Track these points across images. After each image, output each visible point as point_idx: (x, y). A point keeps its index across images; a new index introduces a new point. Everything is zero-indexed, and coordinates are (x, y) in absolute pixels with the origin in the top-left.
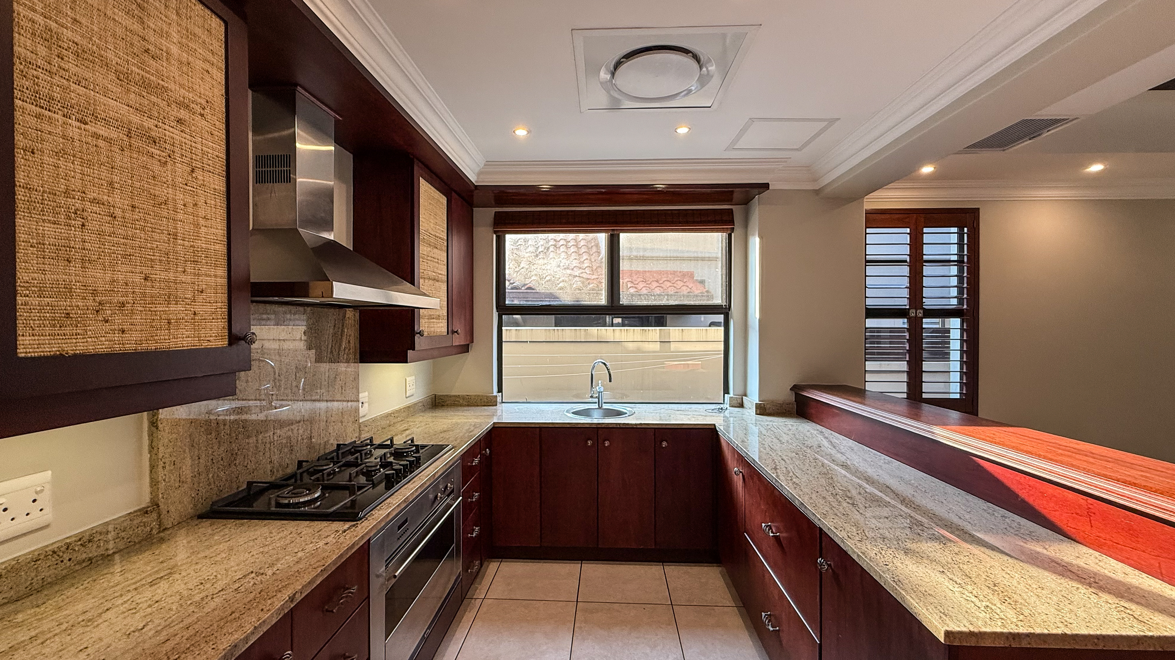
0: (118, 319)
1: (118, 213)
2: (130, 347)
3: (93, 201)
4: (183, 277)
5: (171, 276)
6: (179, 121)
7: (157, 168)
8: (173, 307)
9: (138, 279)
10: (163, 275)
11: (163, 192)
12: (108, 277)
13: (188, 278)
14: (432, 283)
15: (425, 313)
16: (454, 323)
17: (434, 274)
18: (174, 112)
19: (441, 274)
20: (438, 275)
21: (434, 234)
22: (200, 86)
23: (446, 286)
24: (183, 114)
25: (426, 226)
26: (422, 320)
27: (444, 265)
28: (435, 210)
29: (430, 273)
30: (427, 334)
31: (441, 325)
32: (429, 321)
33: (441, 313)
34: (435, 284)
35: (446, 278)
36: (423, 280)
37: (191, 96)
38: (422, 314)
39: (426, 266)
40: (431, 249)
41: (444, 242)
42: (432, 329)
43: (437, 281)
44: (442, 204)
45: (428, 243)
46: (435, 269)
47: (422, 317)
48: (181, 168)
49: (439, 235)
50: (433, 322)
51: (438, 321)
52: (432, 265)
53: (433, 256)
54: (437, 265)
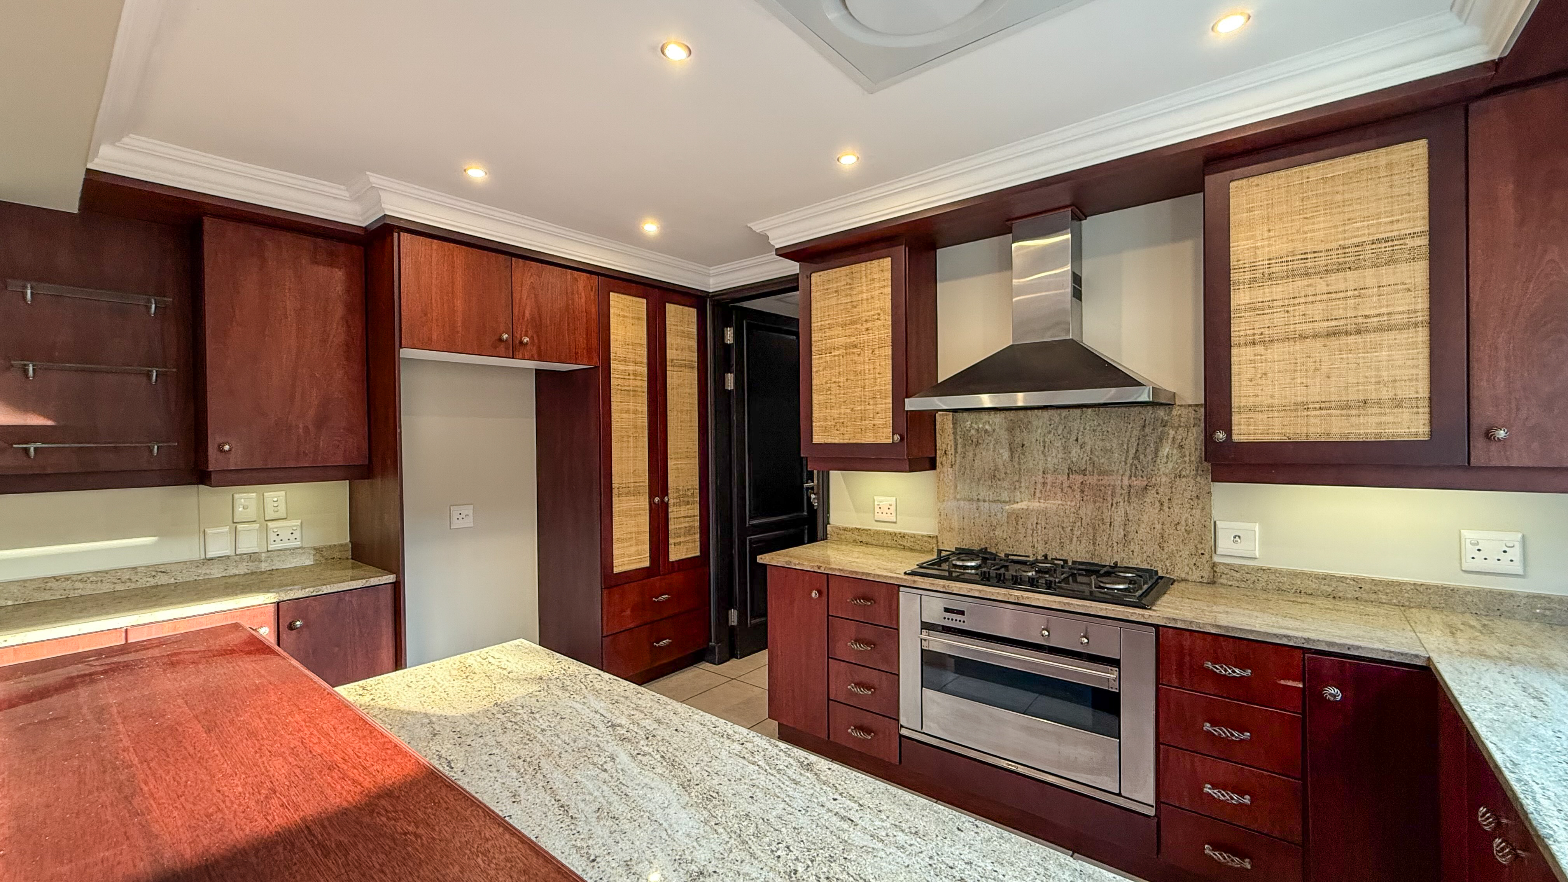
0: (841, 429)
1: (842, 384)
2: (846, 441)
3: (835, 382)
4: (868, 407)
5: (863, 407)
6: (867, 329)
7: (856, 358)
8: (863, 423)
9: (849, 411)
10: (859, 408)
11: (859, 368)
12: (838, 411)
13: (871, 407)
14: (1318, 343)
15: (1270, 401)
16: (1483, 414)
17: (1334, 323)
18: (865, 326)
19: (1379, 315)
20: (1361, 320)
21: (1334, 245)
22: (878, 304)
23: (1422, 336)
24: (869, 325)
25: (1280, 247)
26: (1251, 415)
27: (1409, 290)
28: (1339, 197)
29: (1305, 327)
30: (1276, 438)
31: (1384, 419)
32: (1295, 414)
33: (1386, 394)
34: (1334, 343)
35: (1423, 316)
36: (1260, 349)
37: (872, 313)
38: (1250, 404)
39: (1279, 318)
40: (1315, 280)
41: (1407, 241)
42: (1312, 430)
43: (1347, 333)
44: (1389, 165)
45: (1291, 275)
46: (1336, 314)
47: (1252, 409)
48: (868, 352)
49: (1365, 239)
50: (1320, 416)
51: (1353, 412)
52: (1317, 311)
53: (1325, 289)
54: (1351, 302)
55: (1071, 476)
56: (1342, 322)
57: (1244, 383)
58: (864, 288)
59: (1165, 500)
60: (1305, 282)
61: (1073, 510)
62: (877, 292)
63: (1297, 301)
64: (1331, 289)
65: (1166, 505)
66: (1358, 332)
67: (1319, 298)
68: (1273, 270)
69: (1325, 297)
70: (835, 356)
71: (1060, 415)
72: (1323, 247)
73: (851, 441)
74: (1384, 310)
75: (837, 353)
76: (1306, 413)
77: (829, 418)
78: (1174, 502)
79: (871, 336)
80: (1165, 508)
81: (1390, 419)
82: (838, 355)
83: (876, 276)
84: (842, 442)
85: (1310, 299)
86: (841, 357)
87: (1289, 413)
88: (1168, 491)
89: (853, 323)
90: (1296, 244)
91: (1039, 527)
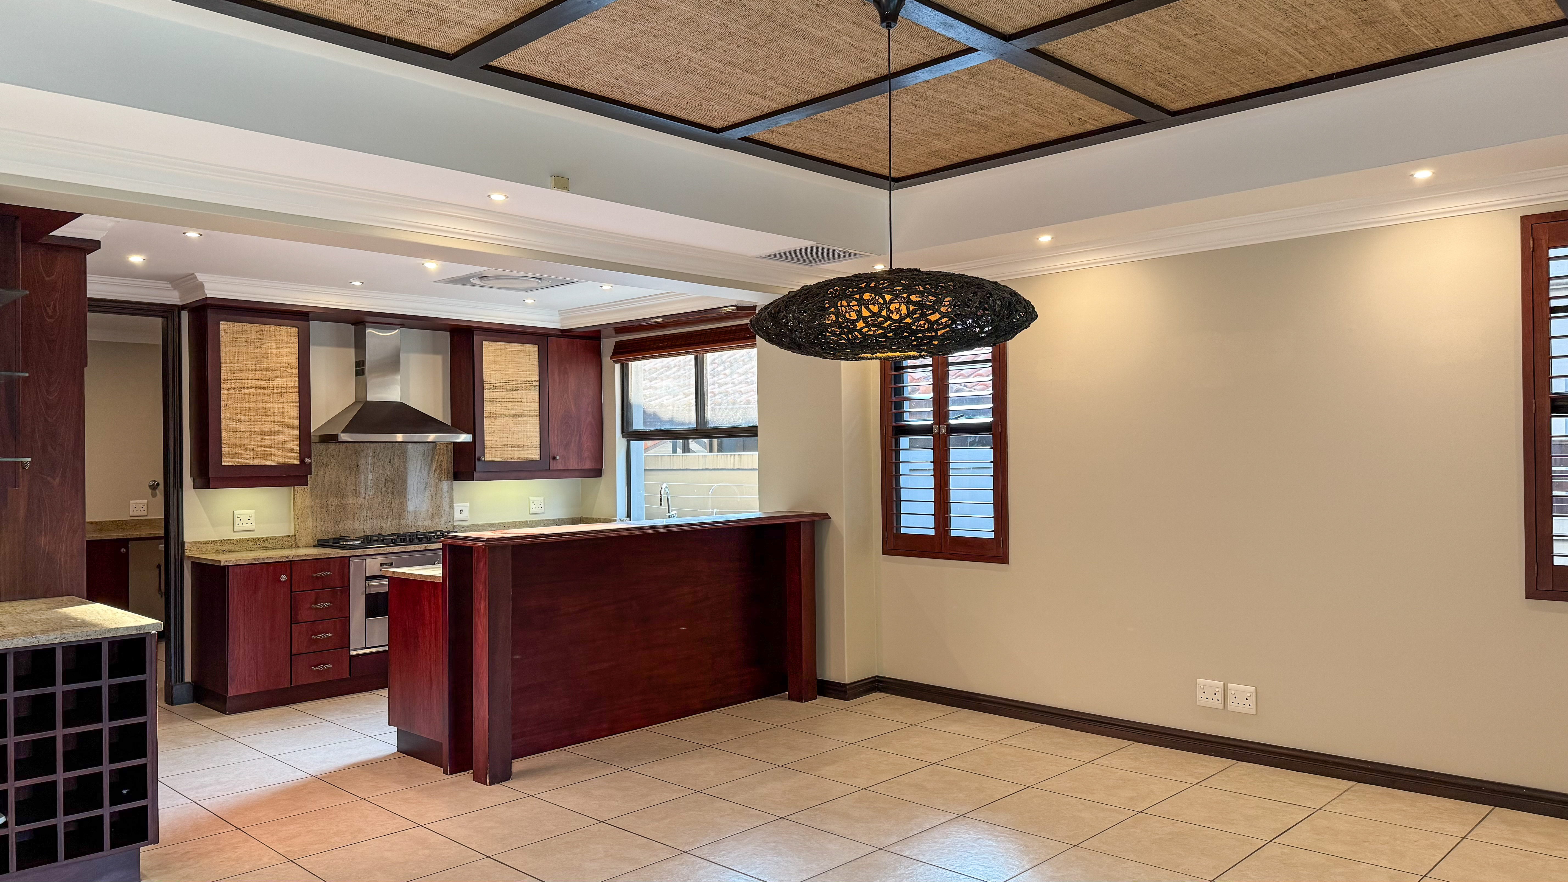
0: (252, 454)
1: (252, 417)
2: (256, 464)
3: (245, 415)
5: (273, 437)
6: (276, 377)
7: (266, 398)
8: (273, 449)
9: (259, 439)
10: (269, 437)
11: (269, 406)
12: (249, 439)
13: (280, 437)
14: (510, 419)
15: (496, 443)
16: (554, 450)
17: (514, 411)
18: (274, 375)
19: (527, 410)
20: (522, 411)
21: (514, 379)
22: (285, 359)
23: (537, 420)
24: (278, 374)
25: (498, 376)
26: (490, 449)
27: (534, 402)
28: (516, 360)
29: (506, 411)
30: (499, 460)
31: (528, 452)
32: (504, 449)
33: (529, 442)
34: (515, 420)
35: (537, 413)
36: (492, 418)
37: (281, 365)
38: (490, 444)
39: (498, 407)
40: (509, 392)
41: (533, 383)
42: (509, 456)
43: (519, 416)
44: (529, 352)
45: (502, 388)
46: (516, 408)
47: (490, 446)
48: (277, 395)
49: (523, 379)
50: (511, 450)
51: (521, 449)
52: (510, 405)
53: (512, 397)
54: (519, 403)
55: (386, 484)
56: (517, 412)
57: (488, 434)
58: (274, 345)
59: (434, 495)
60: (506, 393)
61: (388, 505)
62: (285, 350)
63: (504, 400)
64: (514, 397)
65: (434, 497)
66: (522, 416)
67: (510, 400)
68: (496, 385)
69: (512, 400)
70: (245, 394)
71: (380, 446)
72: (511, 379)
73: (261, 463)
74: (528, 409)
75: (247, 392)
76: (507, 449)
77: (239, 444)
78: (438, 495)
79: (280, 383)
80: (434, 499)
81: (530, 452)
82: (249, 394)
83: (284, 338)
84: (251, 464)
85: (508, 400)
86: (251, 396)
87: (502, 449)
88: (435, 490)
89: (263, 369)
90: (503, 375)
91: (368, 518)
